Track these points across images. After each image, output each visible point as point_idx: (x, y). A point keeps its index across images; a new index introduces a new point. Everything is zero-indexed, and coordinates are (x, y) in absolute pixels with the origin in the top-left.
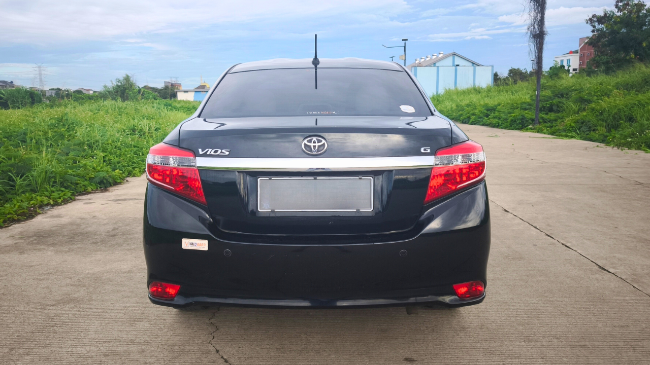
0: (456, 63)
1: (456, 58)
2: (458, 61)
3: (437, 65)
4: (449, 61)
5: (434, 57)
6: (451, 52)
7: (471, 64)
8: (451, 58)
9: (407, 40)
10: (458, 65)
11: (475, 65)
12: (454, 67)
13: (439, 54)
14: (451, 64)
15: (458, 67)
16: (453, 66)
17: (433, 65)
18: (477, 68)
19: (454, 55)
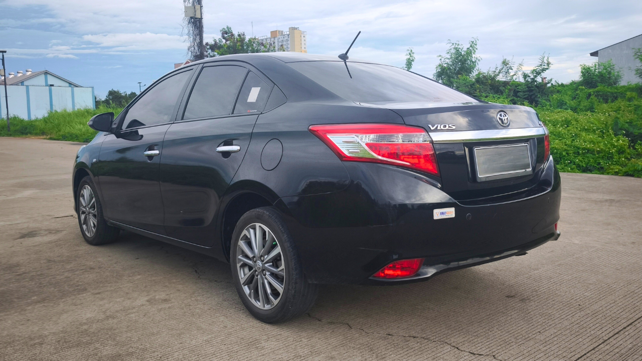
0: (50, 83)
1: (49, 77)
2: (51, 80)
3: (26, 83)
4: (41, 80)
5: (20, 75)
6: (43, 70)
7: (68, 85)
8: (43, 76)
9: (5, 52)
10: (52, 85)
11: (72, 86)
12: (48, 88)
13: (27, 71)
14: (44, 84)
15: (52, 87)
16: (47, 85)
17: (20, 84)
18: (75, 89)
19: (46, 73)
